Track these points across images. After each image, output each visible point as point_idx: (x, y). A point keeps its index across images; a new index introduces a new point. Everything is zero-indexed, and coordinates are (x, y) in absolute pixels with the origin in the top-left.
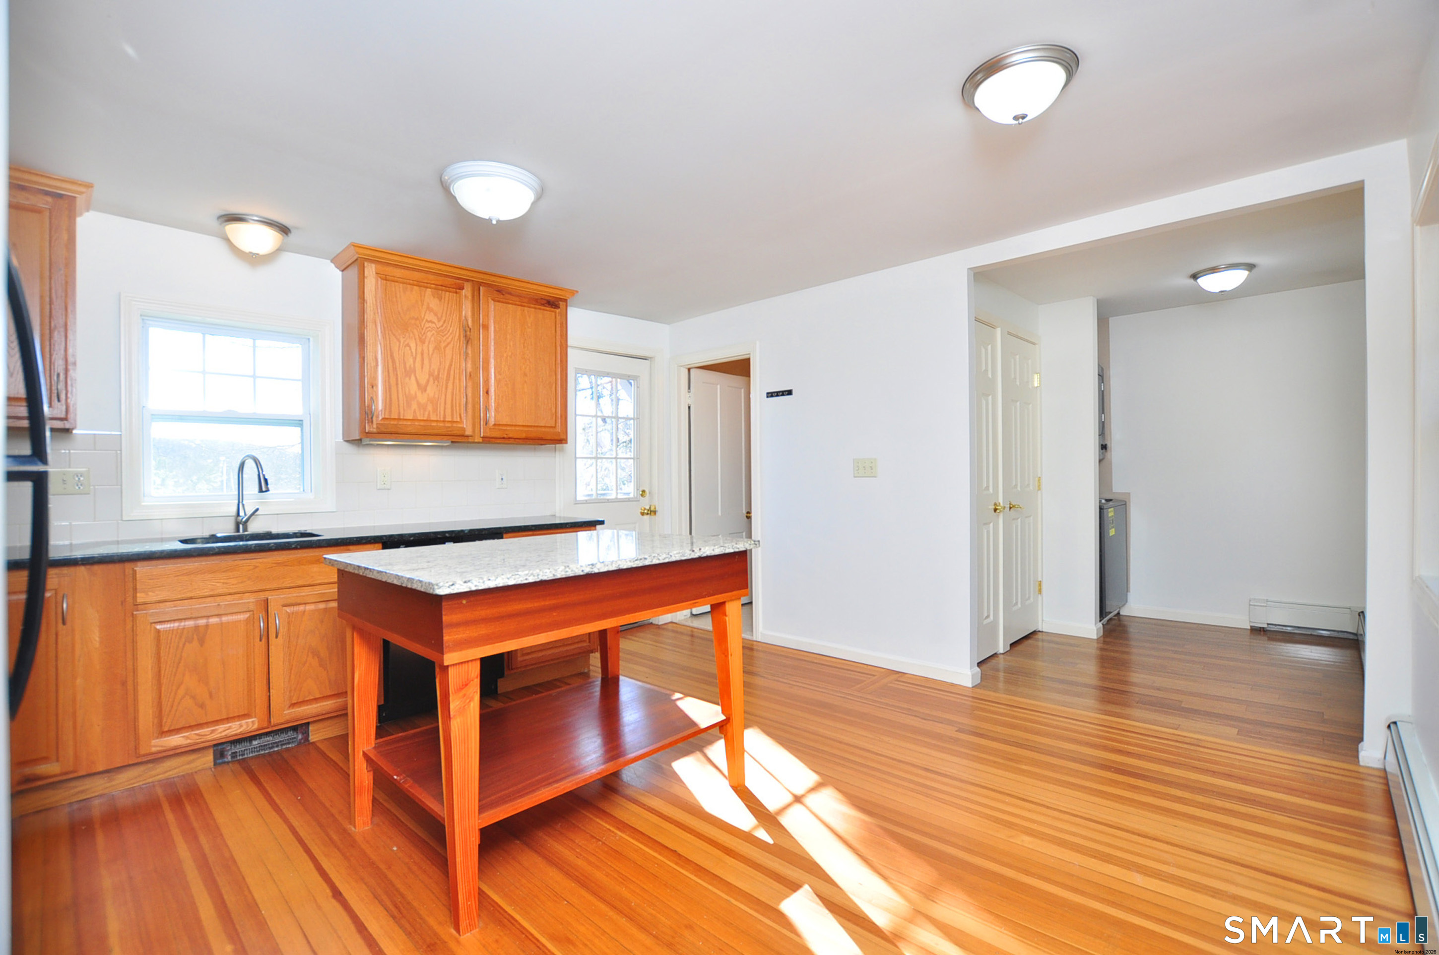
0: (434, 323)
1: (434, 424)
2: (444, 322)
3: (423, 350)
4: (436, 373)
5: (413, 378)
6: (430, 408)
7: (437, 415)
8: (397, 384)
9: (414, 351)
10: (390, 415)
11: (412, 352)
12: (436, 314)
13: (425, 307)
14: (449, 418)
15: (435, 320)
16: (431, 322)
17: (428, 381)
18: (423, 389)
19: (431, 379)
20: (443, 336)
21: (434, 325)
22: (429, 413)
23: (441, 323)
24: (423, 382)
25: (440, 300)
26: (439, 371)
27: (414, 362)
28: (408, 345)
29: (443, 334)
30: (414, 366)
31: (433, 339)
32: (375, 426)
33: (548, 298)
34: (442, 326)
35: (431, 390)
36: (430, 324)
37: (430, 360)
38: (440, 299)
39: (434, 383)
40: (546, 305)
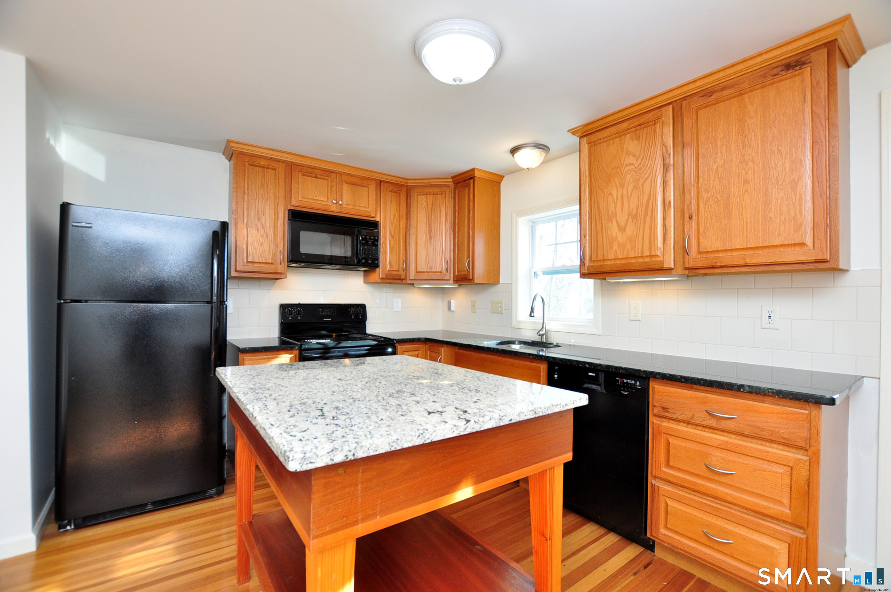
0: (633, 164)
1: (634, 261)
2: (642, 159)
3: (622, 194)
4: (635, 211)
5: (614, 222)
6: (628, 246)
7: (635, 252)
8: (602, 230)
9: (615, 197)
10: (597, 257)
11: (613, 199)
12: (634, 156)
13: (624, 153)
14: (647, 253)
15: (634, 162)
16: (630, 164)
17: (627, 221)
18: (623, 229)
19: (630, 220)
20: (641, 174)
21: (633, 167)
22: (628, 251)
23: (640, 161)
24: (622, 223)
25: (638, 140)
26: (637, 209)
27: (615, 207)
28: (611, 194)
29: (641, 172)
30: (615, 210)
31: (631, 180)
32: (586, 268)
33: (784, 62)
34: (640, 164)
35: (630, 230)
36: (630, 167)
37: (629, 200)
38: (638, 138)
39: (632, 222)
40: (782, 73)
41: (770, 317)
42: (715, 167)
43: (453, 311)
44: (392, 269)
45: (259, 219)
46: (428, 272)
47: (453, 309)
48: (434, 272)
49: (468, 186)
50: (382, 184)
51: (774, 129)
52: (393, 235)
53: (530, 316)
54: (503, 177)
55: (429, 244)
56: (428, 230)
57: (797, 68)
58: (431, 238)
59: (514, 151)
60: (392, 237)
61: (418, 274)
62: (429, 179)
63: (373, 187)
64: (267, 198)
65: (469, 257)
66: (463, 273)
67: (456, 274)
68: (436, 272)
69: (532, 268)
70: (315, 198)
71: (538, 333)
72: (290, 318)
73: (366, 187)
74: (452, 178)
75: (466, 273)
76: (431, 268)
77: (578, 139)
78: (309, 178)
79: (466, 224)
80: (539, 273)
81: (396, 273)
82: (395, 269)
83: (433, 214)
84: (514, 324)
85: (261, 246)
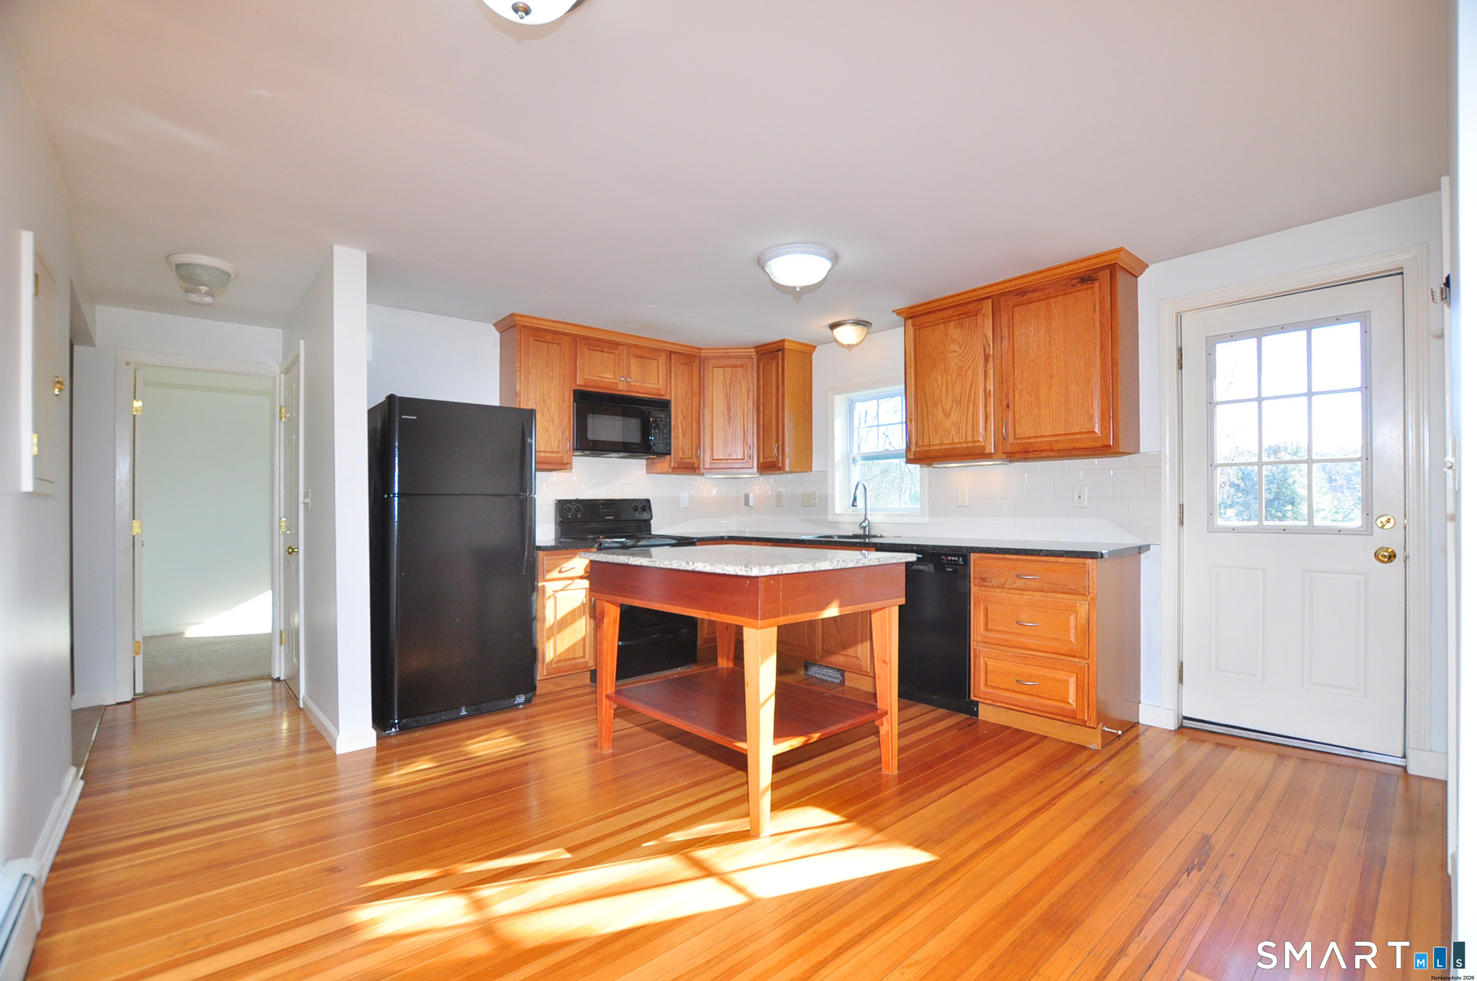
0: (957, 351)
1: (958, 446)
2: (965, 348)
3: (947, 380)
4: (958, 398)
5: (940, 407)
6: (953, 432)
7: (959, 437)
8: (928, 415)
9: (940, 382)
10: (923, 443)
11: (939, 385)
12: (958, 344)
13: (949, 340)
14: (970, 439)
15: (958, 349)
16: (954, 351)
17: (952, 406)
18: (947, 415)
19: (955, 406)
20: (964, 362)
21: (957, 354)
22: (953, 436)
23: (963, 349)
24: (947, 409)
25: (961, 329)
26: (961, 395)
27: (941, 393)
28: (936, 379)
29: (964, 360)
30: (941, 395)
31: (955, 367)
32: (912, 454)
33: (1079, 276)
34: (963, 352)
35: (954, 416)
36: (953, 354)
37: (953, 387)
38: (961, 327)
39: (957, 407)
40: (1078, 284)
41: (1080, 497)
42: (1027, 361)
43: (751, 506)
44: (684, 456)
45: (544, 402)
46: (727, 459)
47: (751, 503)
48: (734, 459)
49: (776, 358)
50: (672, 355)
51: (1073, 332)
52: (685, 415)
53: (853, 505)
54: (815, 347)
55: (727, 425)
56: (726, 409)
57: (1089, 282)
58: (729, 418)
59: (833, 326)
60: (685, 418)
61: (714, 462)
62: (727, 349)
63: (662, 360)
64: (553, 379)
65: (777, 441)
66: (769, 460)
67: (761, 461)
68: (737, 459)
69: (850, 452)
70: (602, 376)
71: (860, 525)
72: (570, 517)
73: (655, 359)
74: (755, 348)
75: (775, 459)
76: (730, 455)
77: (903, 319)
78: (595, 352)
79: (774, 403)
80: (858, 459)
81: (688, 461)
82: (687, 457)
83: (732, 389)
84: (830, 517)
85: (547, 432)
